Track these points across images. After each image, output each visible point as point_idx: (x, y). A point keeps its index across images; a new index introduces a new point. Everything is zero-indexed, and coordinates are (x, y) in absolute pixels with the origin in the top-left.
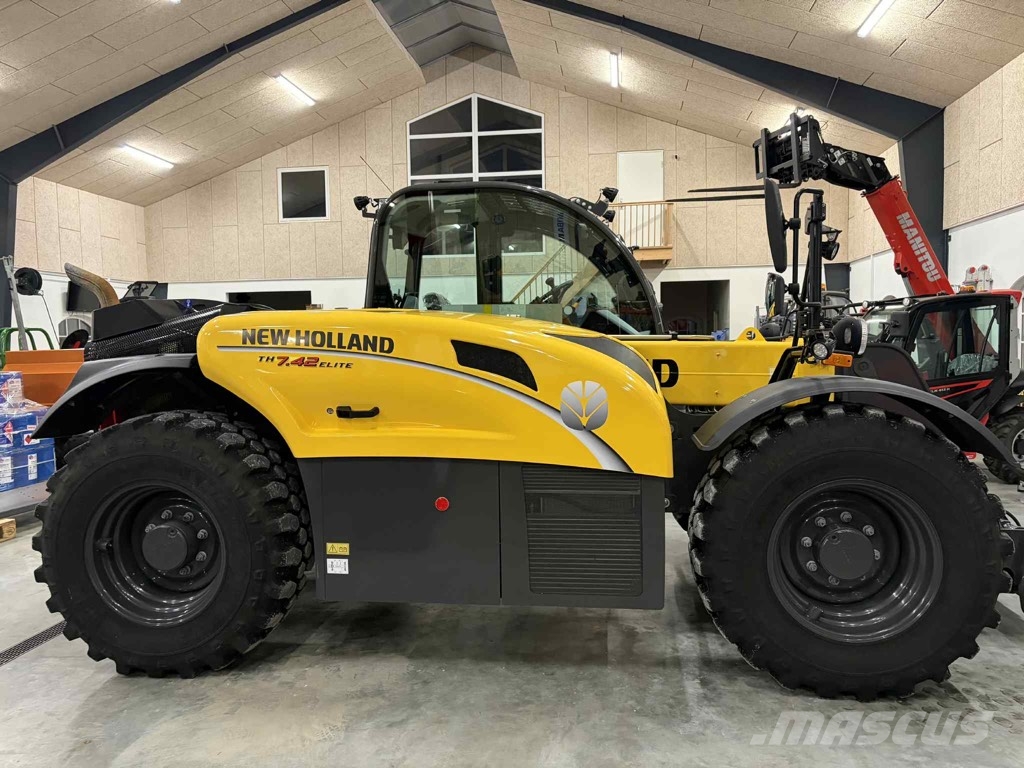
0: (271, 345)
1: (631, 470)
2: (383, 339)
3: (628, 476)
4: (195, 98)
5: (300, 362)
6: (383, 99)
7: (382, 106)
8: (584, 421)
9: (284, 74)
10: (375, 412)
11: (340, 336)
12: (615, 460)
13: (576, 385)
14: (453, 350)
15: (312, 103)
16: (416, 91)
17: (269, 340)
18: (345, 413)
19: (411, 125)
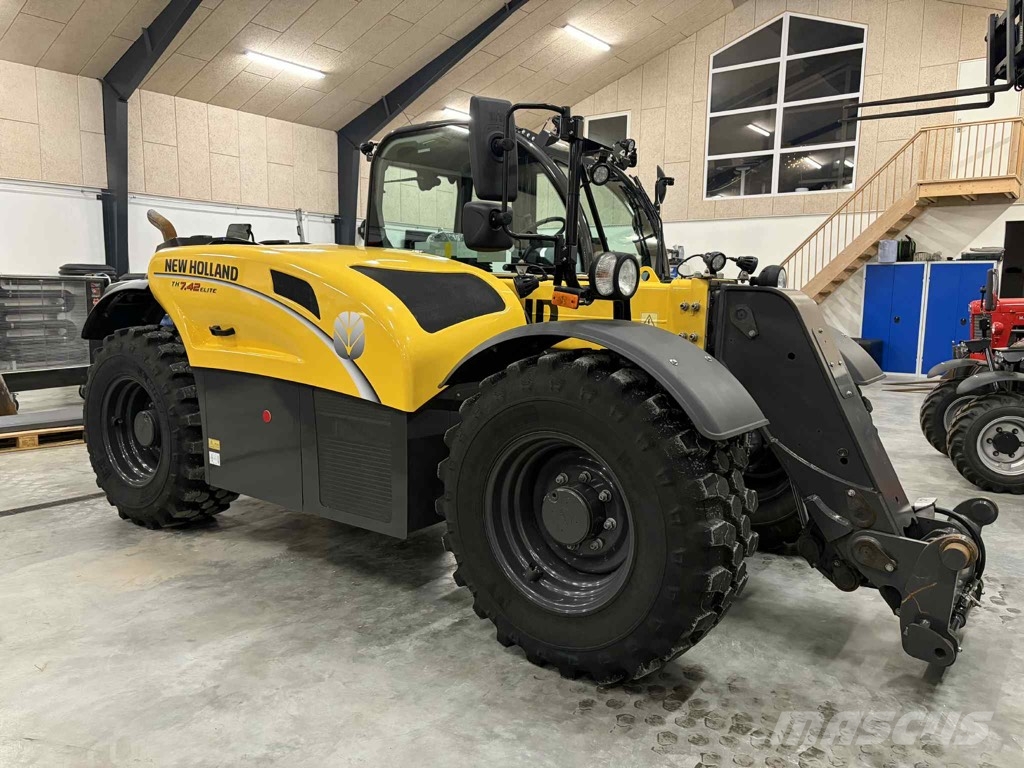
0: (178, 272)
1: (379, 400)
2: (233, 268)
3: (377, 406)
4: (493, 59)
5: (191, 287)
6: (687, 34)
7: (686, 41)
8: (349, 350)
9: (571, 22)
10: (231, 332)
11: (211, 264)
12: (369, 391)
13: (344, 315)
14: (271, 279)
15: (608, 48)
16: (722, 20)
17: (176, 268)
18: (216, 331)
19: (714, 57)
